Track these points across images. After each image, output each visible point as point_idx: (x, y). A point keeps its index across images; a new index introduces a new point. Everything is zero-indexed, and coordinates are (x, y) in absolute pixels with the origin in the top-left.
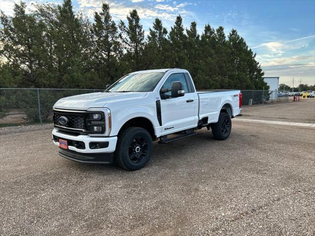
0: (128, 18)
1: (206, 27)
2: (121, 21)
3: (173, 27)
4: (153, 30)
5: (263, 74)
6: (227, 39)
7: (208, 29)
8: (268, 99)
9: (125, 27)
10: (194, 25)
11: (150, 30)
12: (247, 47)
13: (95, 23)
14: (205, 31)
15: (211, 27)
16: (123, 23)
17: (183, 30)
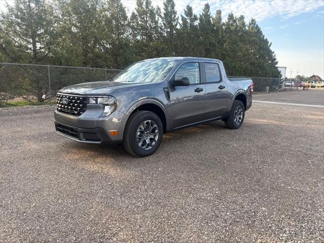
0: (164, 4)
1: (229, 16)
2: (158, 7)
3: (201, 14)
4: (184, 16)
5: (277, 63)
6: (247, 28)
7: (231, 17)
8: (280, 87)
9: (160, 12)
10: (219, 13)
11: (182, 16)
12: (264, 36)
13: (137, 7)
14: (228, 19)
15: (234, 16)
16: (159, 9)
17: (210, 17)
